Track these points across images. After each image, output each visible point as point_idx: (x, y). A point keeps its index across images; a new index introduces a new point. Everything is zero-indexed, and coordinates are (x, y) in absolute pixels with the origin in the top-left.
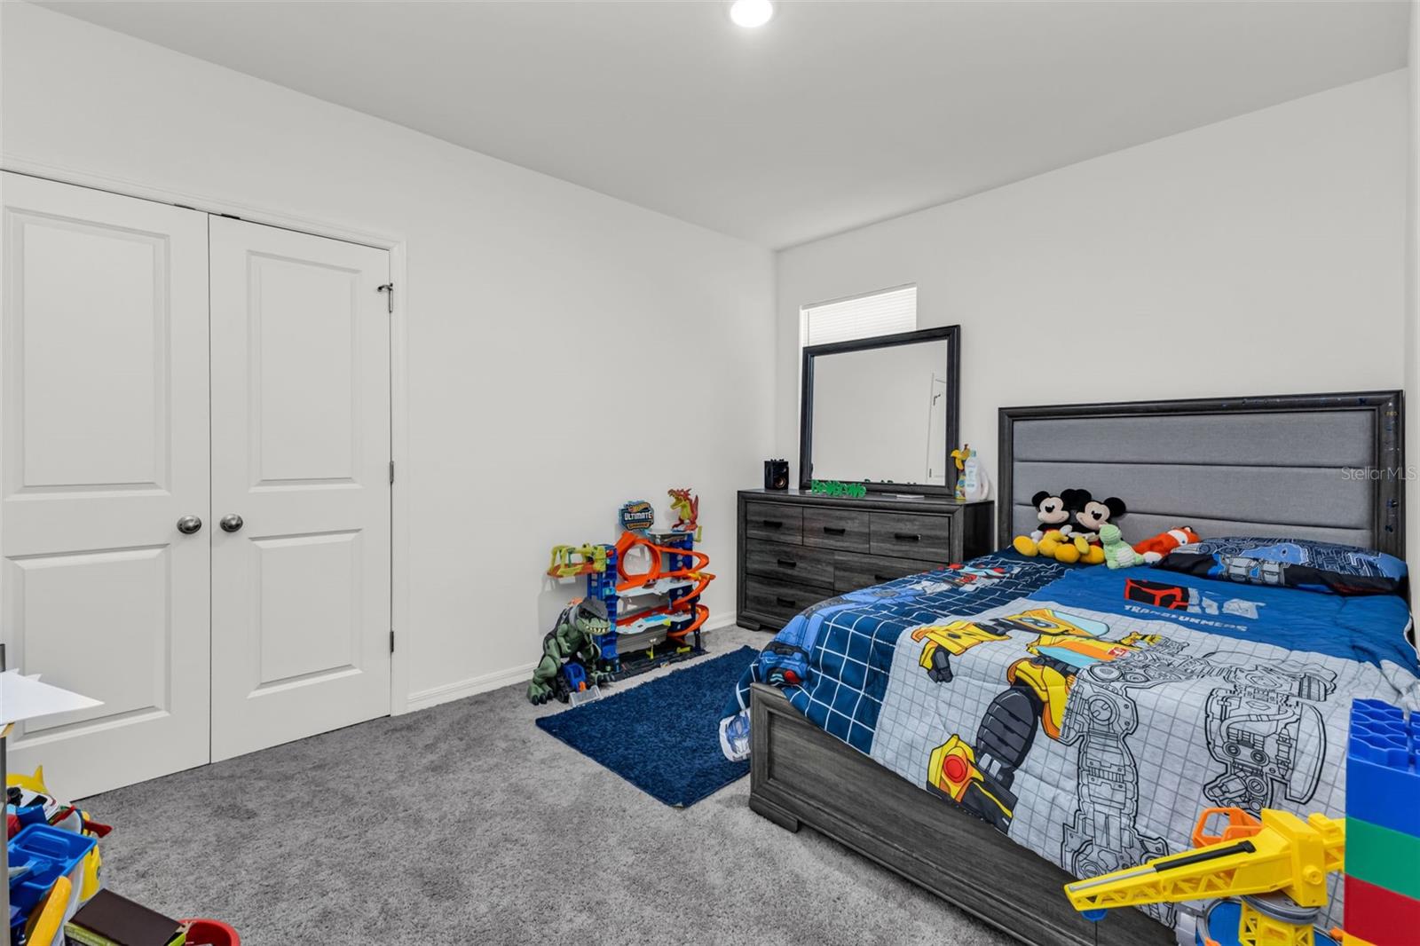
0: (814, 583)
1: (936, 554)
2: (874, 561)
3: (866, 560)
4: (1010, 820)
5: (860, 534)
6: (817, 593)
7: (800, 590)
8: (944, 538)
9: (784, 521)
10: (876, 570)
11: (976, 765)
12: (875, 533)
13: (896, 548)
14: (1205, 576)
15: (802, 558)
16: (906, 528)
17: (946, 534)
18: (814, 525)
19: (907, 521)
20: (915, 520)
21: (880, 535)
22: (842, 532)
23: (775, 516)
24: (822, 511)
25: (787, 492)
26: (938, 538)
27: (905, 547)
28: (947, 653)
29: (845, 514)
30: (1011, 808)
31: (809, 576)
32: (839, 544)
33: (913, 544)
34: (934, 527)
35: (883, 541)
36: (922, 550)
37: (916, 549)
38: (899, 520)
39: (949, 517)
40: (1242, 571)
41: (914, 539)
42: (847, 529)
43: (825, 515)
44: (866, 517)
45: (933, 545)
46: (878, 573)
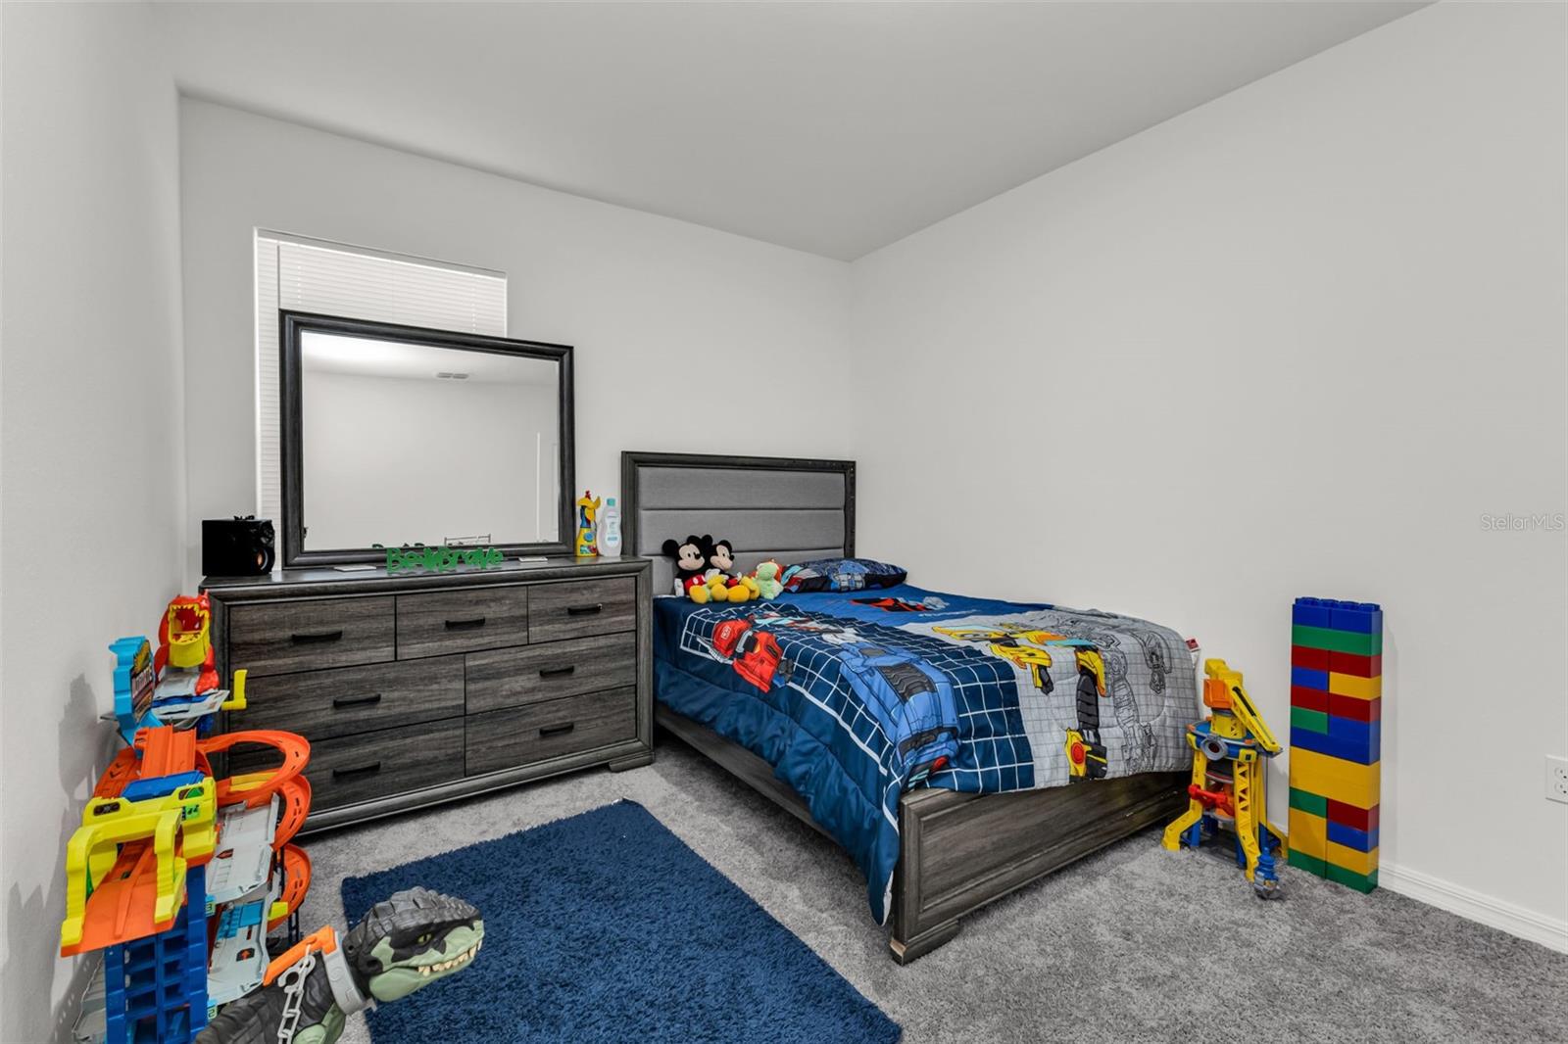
0: (422, 717)
1: (621, 622)
2: (537, 652)
3: (525, 654)
4: (1106, 765)
5: (512, 621)
6: (432, 732)
7: (392, 738)
8: (630, 602)
9: (342, 627)
10: (539, 665)
11: (1085, 742)
12: (539, 614)
13: (569, 627)
14: (829, 591)
15: (391, 684)
16: (583, 599)
17: (632, 597)
18: (421, 622)
19: (585, 589)
20: (595, 586)
21: (547, 614)
22: (480, 623)
23: (321, 623)
24: (437, 597)
25: (270, 577)
26: (623, 603)
27: (580, 624)
28: (1045, 668)
29: (487, 594)
30: (1104, 757)
31: (415, 708)
32: (473, 642)
33: (593, 617)
34: (616, 592)
35: (549, 622)
36: (604, 622)
37: (596, 623)
38: (573, 590)
39: (636, 577)
40: (845, 584)
41: (594, 610)
42: (487, 616)
43: (446, 602)
44: (522, 594)
45: (618, 613)
46: (543, 667)
